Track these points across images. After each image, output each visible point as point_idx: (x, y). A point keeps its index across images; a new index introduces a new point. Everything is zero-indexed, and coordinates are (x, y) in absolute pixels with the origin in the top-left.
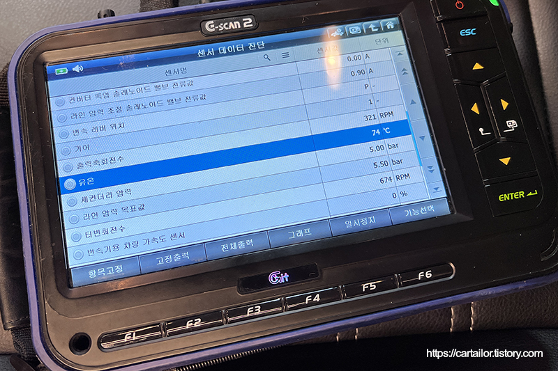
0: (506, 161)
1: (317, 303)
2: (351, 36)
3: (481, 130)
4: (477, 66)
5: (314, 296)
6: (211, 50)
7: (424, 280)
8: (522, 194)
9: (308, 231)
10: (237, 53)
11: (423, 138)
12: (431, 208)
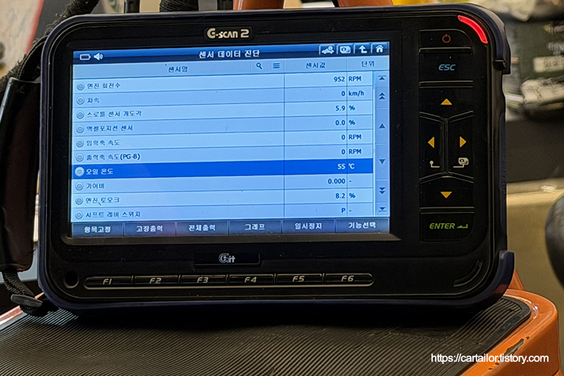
0: (446, 194)
1: (253, 284)
2: (341, 55)
3: (432, 162)
4: (446, 102)
5: (252, 277)
6: (211, 53)
7: (346, 282)
8: (452, 226)
9: (262, 226)
10: (234, 58)
11: (382, 161)
12: (373, 224)
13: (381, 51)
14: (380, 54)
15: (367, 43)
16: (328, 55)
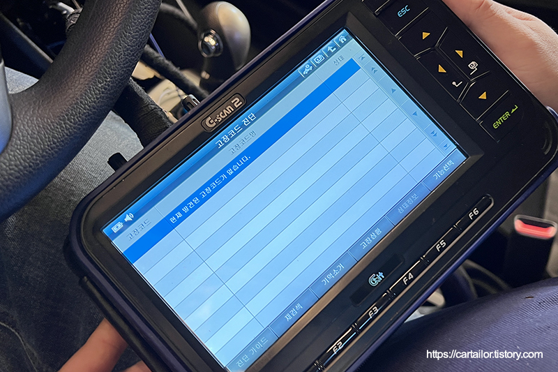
0: (483, 96)
1: (412, 280)
2: (319, 65)
3: (454, 83)
4: (425, 35)
5: (407, 276)
7: (475, 217)
8: (507, 114)
11: (415, 114)
12: (450, 163)
13: (345, 40)
14: (346, 43)
15: (331, 42)
16: (310, 73)
